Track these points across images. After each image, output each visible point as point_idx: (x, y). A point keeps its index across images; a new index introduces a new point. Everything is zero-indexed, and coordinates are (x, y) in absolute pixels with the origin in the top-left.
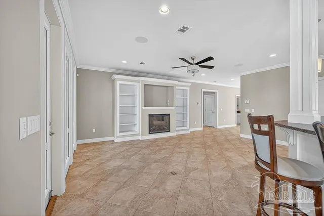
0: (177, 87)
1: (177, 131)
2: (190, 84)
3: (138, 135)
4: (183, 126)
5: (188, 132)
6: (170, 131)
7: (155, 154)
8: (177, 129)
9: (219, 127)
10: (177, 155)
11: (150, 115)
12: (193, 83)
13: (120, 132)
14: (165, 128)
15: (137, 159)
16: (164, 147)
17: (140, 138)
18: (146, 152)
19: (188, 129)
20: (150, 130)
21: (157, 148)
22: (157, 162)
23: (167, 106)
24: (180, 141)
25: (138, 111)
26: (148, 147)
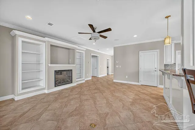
0: (77, 51)
1: (77, 81)
2: (85, 49)
3: (44, 89)
4: (80, 78)
5: (84, 81)
6: (72, 82)
7: (66, 106)
8: (77, 80)
9: (100, 76)
10: (86, 103)
11: (55, 71)
12: (87, 49)
13: (23, 89)
14: (68, 80)
15: (48, 118)
16: (71, 97)
17: (46, 91)
18: (56, 105)
19: (84, 80)
20: (55, 84)
21: (66, 100)
22: (72, 116)
23: (69, 64)
24: (81, 89)
25: (43, 68)
26: (56, 100)
